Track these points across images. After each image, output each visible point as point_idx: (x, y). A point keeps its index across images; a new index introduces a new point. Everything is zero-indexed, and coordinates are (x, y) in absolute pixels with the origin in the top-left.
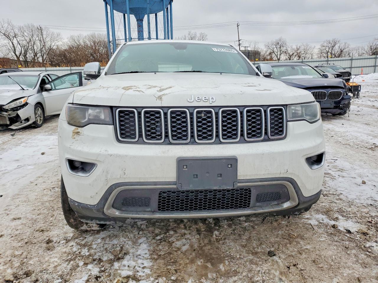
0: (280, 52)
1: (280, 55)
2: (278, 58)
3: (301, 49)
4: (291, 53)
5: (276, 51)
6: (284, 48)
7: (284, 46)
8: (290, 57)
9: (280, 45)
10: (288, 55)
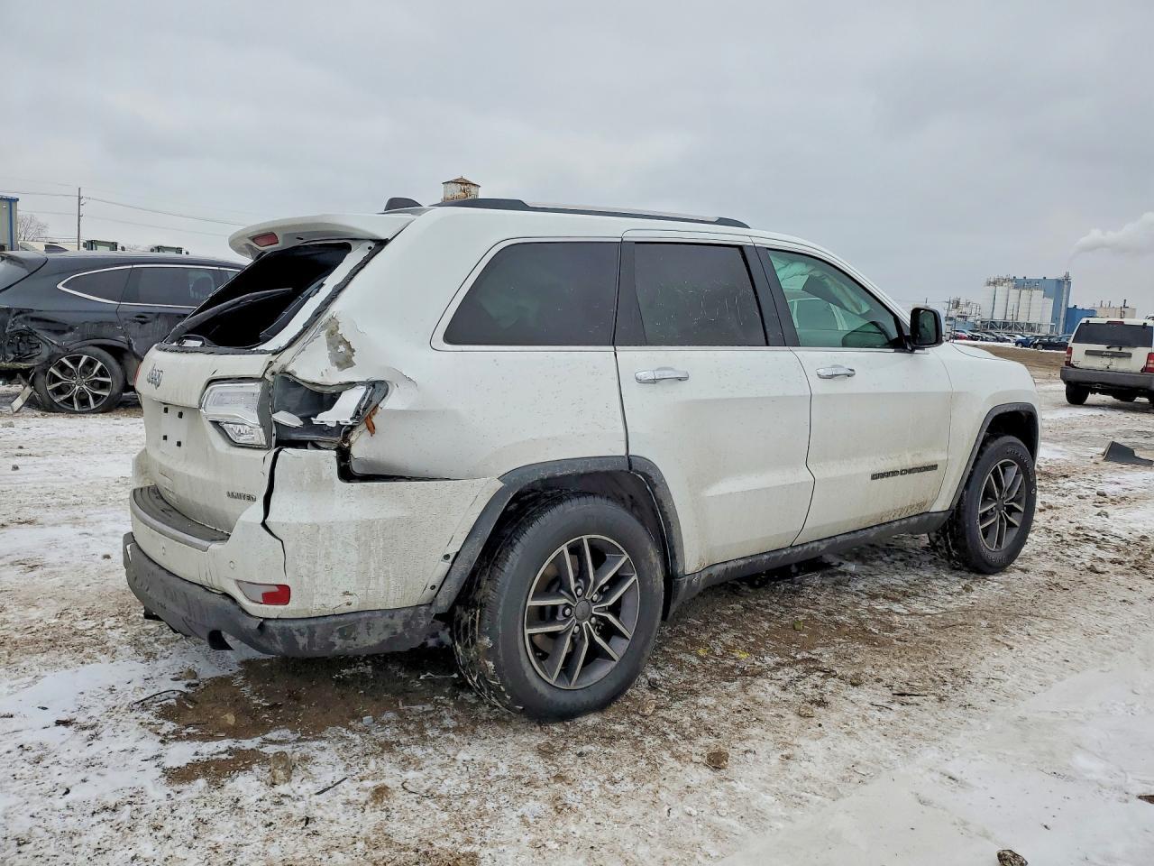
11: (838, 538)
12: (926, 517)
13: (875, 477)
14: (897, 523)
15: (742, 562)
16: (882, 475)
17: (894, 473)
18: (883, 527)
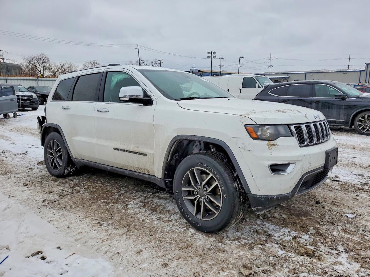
0: (44, 68)
1: (44, 71)
2: (42, 74)
3: (65, 67)
4: (55, 70)
5: (39, 67)
6: (47, 64)
7: (47, 62)
8: (55, 74)
9: (42, 61)
10: (52, 72)
11: (113, 168)
12: (152, 177)
13: (115, 149)
14: (138, 173)
15: (87, 161)
16: (118, 149)
17: (123, 150)
18: (131, 172)
